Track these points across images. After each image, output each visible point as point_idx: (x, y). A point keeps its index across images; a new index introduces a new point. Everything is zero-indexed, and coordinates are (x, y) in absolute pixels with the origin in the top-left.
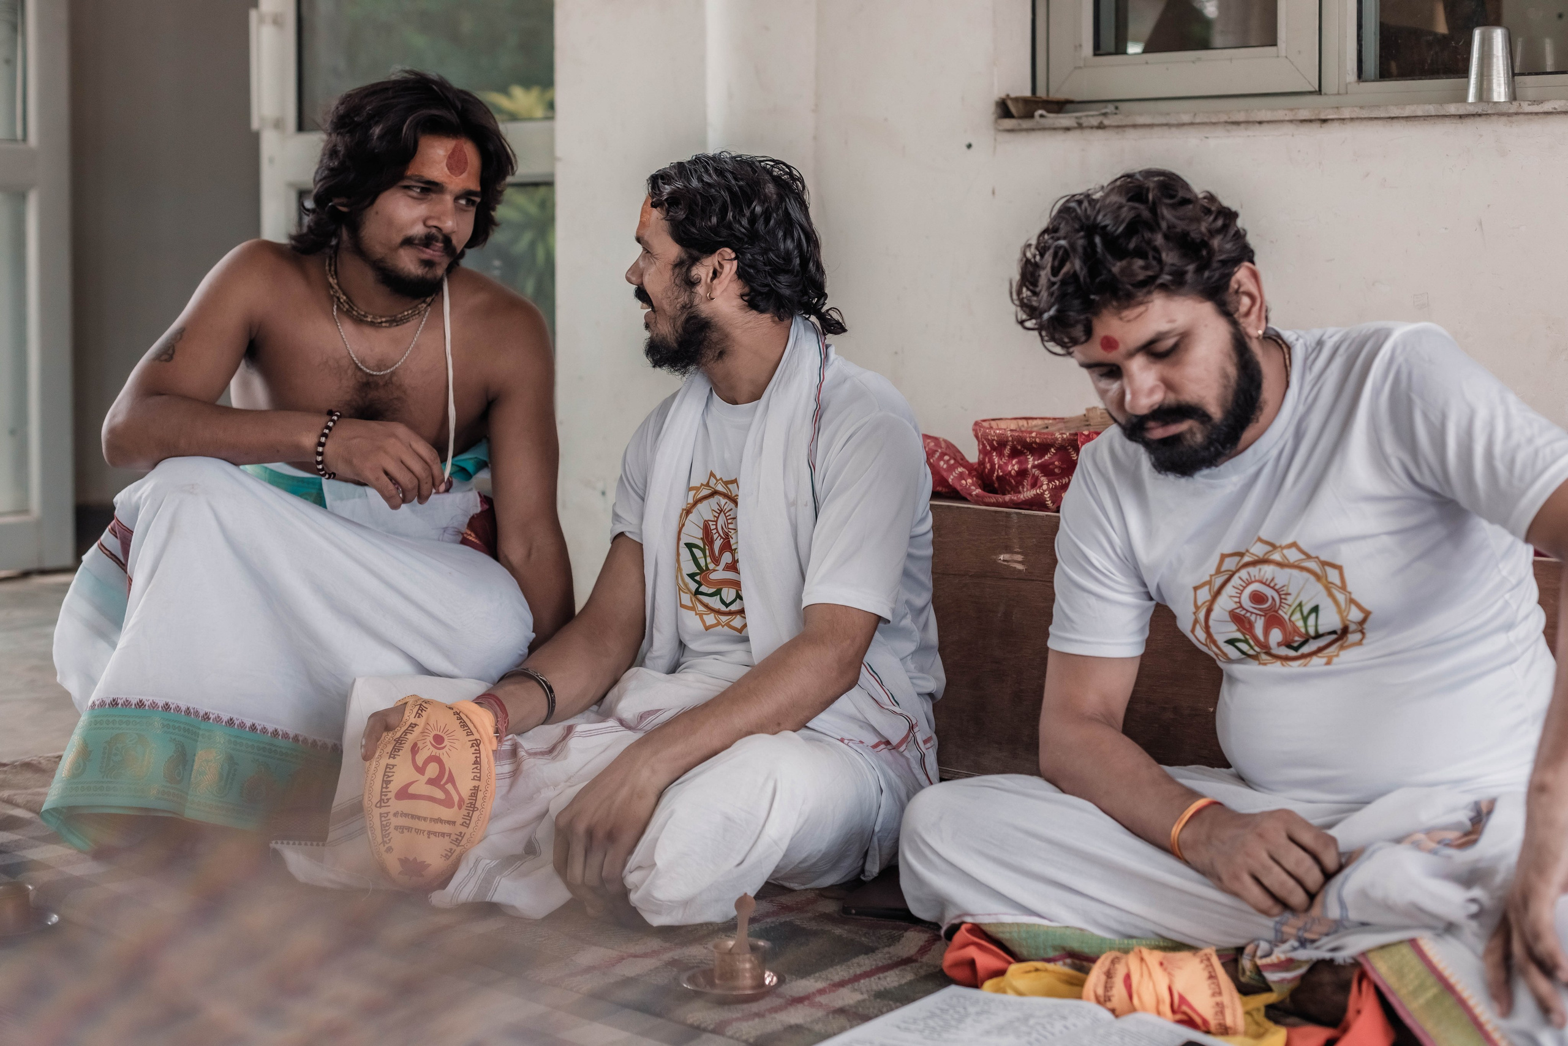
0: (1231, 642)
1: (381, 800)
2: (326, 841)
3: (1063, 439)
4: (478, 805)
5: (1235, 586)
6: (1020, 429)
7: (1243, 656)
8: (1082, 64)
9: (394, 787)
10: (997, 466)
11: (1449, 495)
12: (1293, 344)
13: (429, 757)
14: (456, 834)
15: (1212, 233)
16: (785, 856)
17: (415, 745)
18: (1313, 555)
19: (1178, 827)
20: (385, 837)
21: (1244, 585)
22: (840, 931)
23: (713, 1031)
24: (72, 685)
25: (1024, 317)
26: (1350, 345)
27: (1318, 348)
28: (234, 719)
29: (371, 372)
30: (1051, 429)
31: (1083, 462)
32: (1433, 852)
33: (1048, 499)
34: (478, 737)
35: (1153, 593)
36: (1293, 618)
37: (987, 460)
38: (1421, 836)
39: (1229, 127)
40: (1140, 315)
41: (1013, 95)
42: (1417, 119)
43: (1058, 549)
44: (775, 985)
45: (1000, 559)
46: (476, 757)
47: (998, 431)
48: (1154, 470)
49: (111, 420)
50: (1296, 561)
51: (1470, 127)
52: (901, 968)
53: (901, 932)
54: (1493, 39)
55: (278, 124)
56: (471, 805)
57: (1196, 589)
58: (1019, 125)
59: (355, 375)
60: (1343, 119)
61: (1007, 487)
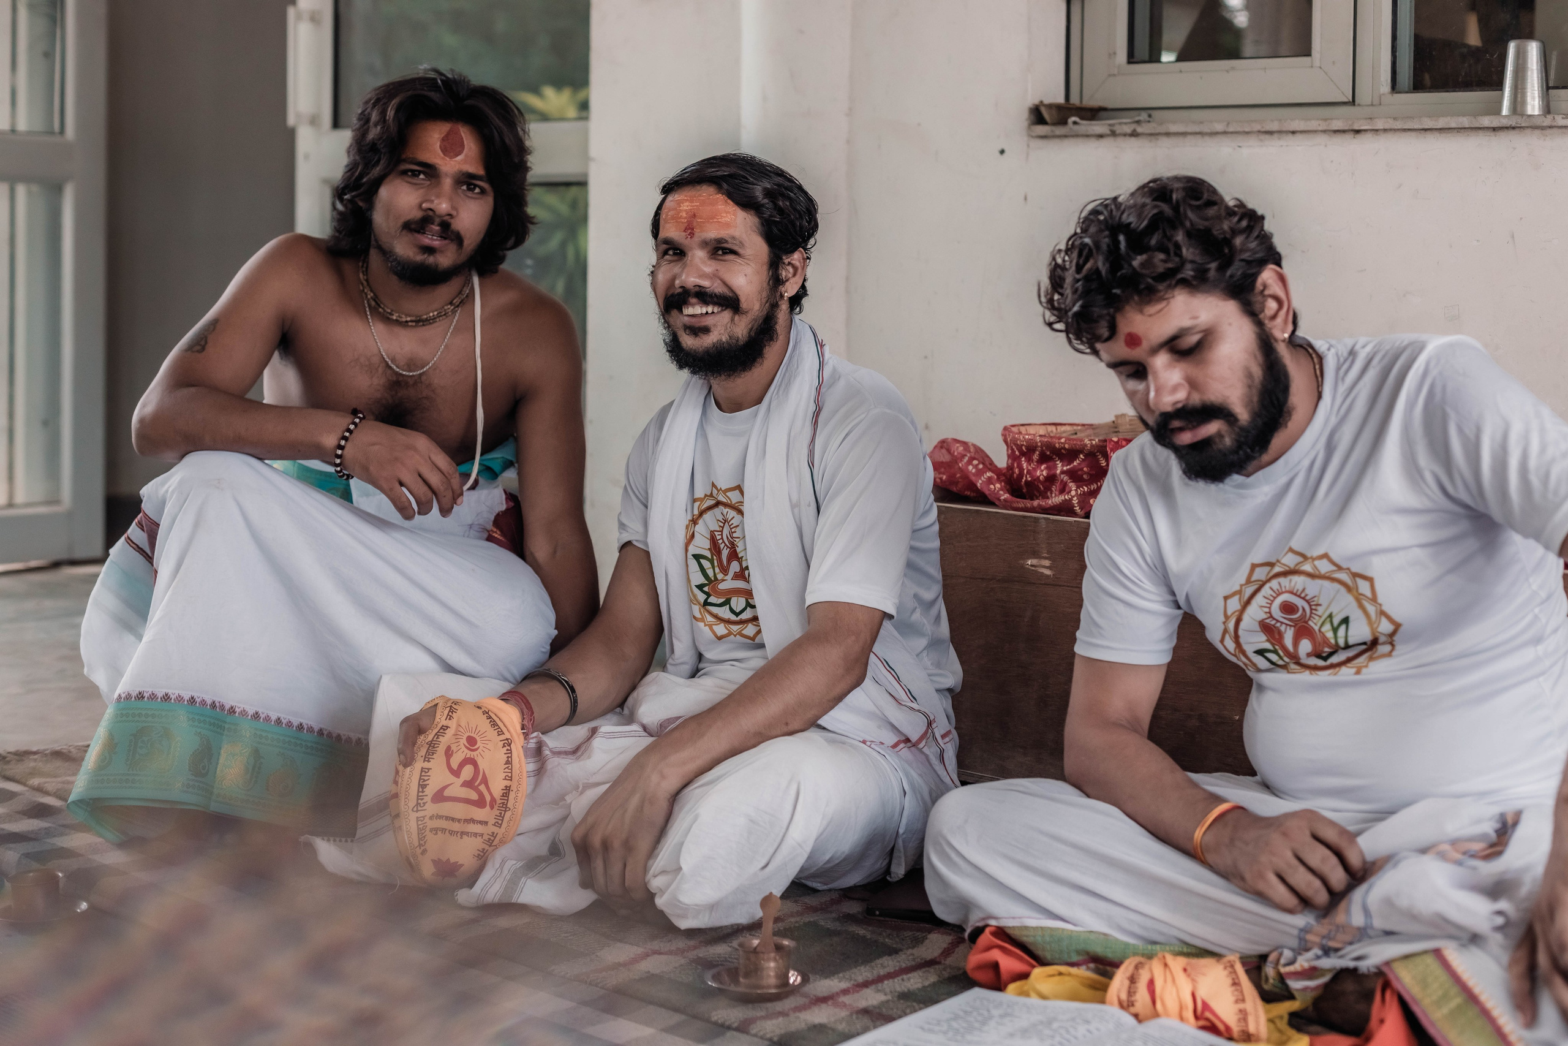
0: (1260, 652)
1: (418, 804)
2: (354, 838)
3: (1092, 446)
4: (510, 805)
5: (1266, 596)
6: (1049, 434)
7: (1273, 666)
8: (1116, 72)
9: (430, 791)
10: (1025, 471)
11: (1481, 509)
12: (1324, 354)
13: (464, 760)
14: (488, 834)
15: (1234, 232)
16: (809, 858)
17: (449, 748)
18: (1344, 566)
19: (1200, 831)
20: (422, 840)
21: (1275, 595)
22: (864, 932)
23: (737, 1029)
24: (99, 678)
25: (1053, 319)
26: (1384, 356)
27: (1351, 358)
28: (260, 712)
29: (401, 372)
30: (1079, 435)
31: (1114, 468)
32: (1459, 863)
33: (1076, 505)
34: (509, 737)
35: (1182, 601)
36: (1323, 630)
37: (1015, 465)
38: (1446, 847)
39: (1262, 137)
40: (1160, 311)
41: (1047, 101)
42: (1450, 131)
43: (1088, 555)
44: (799, 984)
45: (1028, 564)
46: (508, 757)
47: (1027, 437)
48: (1184, 476)
49: (141, 409)
50: (1327, 573)
51: (1504, 138)
52: (924, 970)
53: (924, 935)
54: (1528, 52)
55: (314, 121)
56: (503, 804)
57: (1226, 598)
58: (1052, 131)
59: (386, 374)
60: (1377, 130)
61: (1035, 492)
